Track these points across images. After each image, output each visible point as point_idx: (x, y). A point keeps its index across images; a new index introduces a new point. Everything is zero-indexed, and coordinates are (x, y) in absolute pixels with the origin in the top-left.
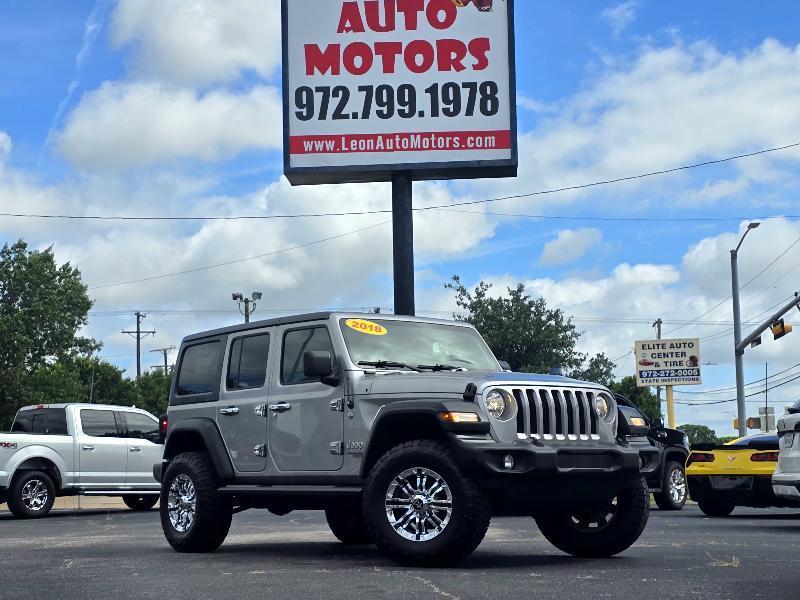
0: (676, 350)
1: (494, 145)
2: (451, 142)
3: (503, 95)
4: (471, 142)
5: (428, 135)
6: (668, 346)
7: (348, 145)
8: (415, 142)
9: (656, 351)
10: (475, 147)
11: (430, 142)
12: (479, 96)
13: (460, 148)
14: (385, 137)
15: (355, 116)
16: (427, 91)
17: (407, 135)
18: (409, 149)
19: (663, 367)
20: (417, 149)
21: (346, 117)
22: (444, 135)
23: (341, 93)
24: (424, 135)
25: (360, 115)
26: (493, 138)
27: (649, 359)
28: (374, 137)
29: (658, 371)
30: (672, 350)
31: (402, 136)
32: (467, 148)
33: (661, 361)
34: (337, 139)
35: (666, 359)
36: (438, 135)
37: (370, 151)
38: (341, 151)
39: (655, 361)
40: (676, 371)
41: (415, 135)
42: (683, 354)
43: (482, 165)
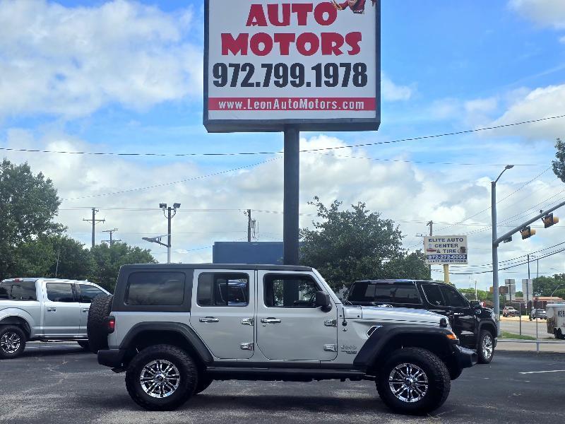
0: (451, 243)
1: (363, 108)
2: (331, 105)
3: (370, 73)
4: (346, 105)
5: (313, 99)
6: (446, 240)
7: (252, 105)
8: (304, 104)
9: (438, 243)
10: (348, 109)
11: (315, 104)
12: (352, 73)
13: (337, 109)
14: (281, 100)
15: (258, 84)
16: (313, 68)
17: (298, 99)
18: (298, 109)
19: (442, 253)
20: (304, 109)
21: (252, 85)
22: (326, 100)
23: (248, 68)
24: (309, 99)
25: (262, 84)
26: (363, 103)
27: (434, 248)
28: (272, 100)
29: (439, 256)
30: (448, 243)
31: (293, 100)
32: (342, 109)
33: (441, 249)
34: (244, 101)
35: (444, 248)
36: (320, 99)
37: (269, 109)
38: (247, 109)
39: (437, 249)
40: (451, 255)
41: (303, 99)
42: (456, 245)
43: (353, 121)
